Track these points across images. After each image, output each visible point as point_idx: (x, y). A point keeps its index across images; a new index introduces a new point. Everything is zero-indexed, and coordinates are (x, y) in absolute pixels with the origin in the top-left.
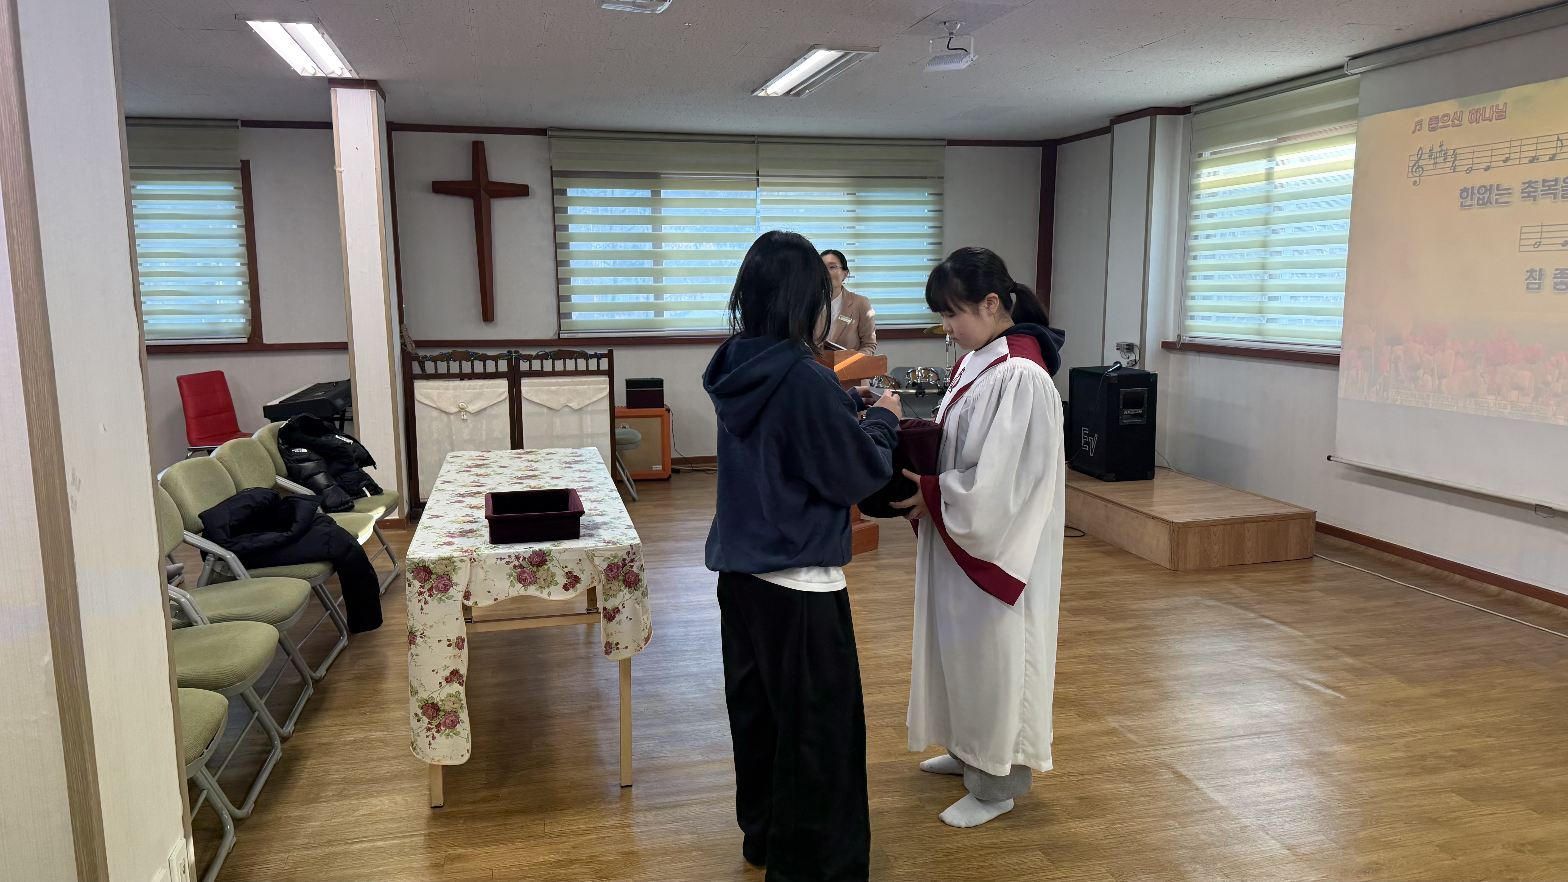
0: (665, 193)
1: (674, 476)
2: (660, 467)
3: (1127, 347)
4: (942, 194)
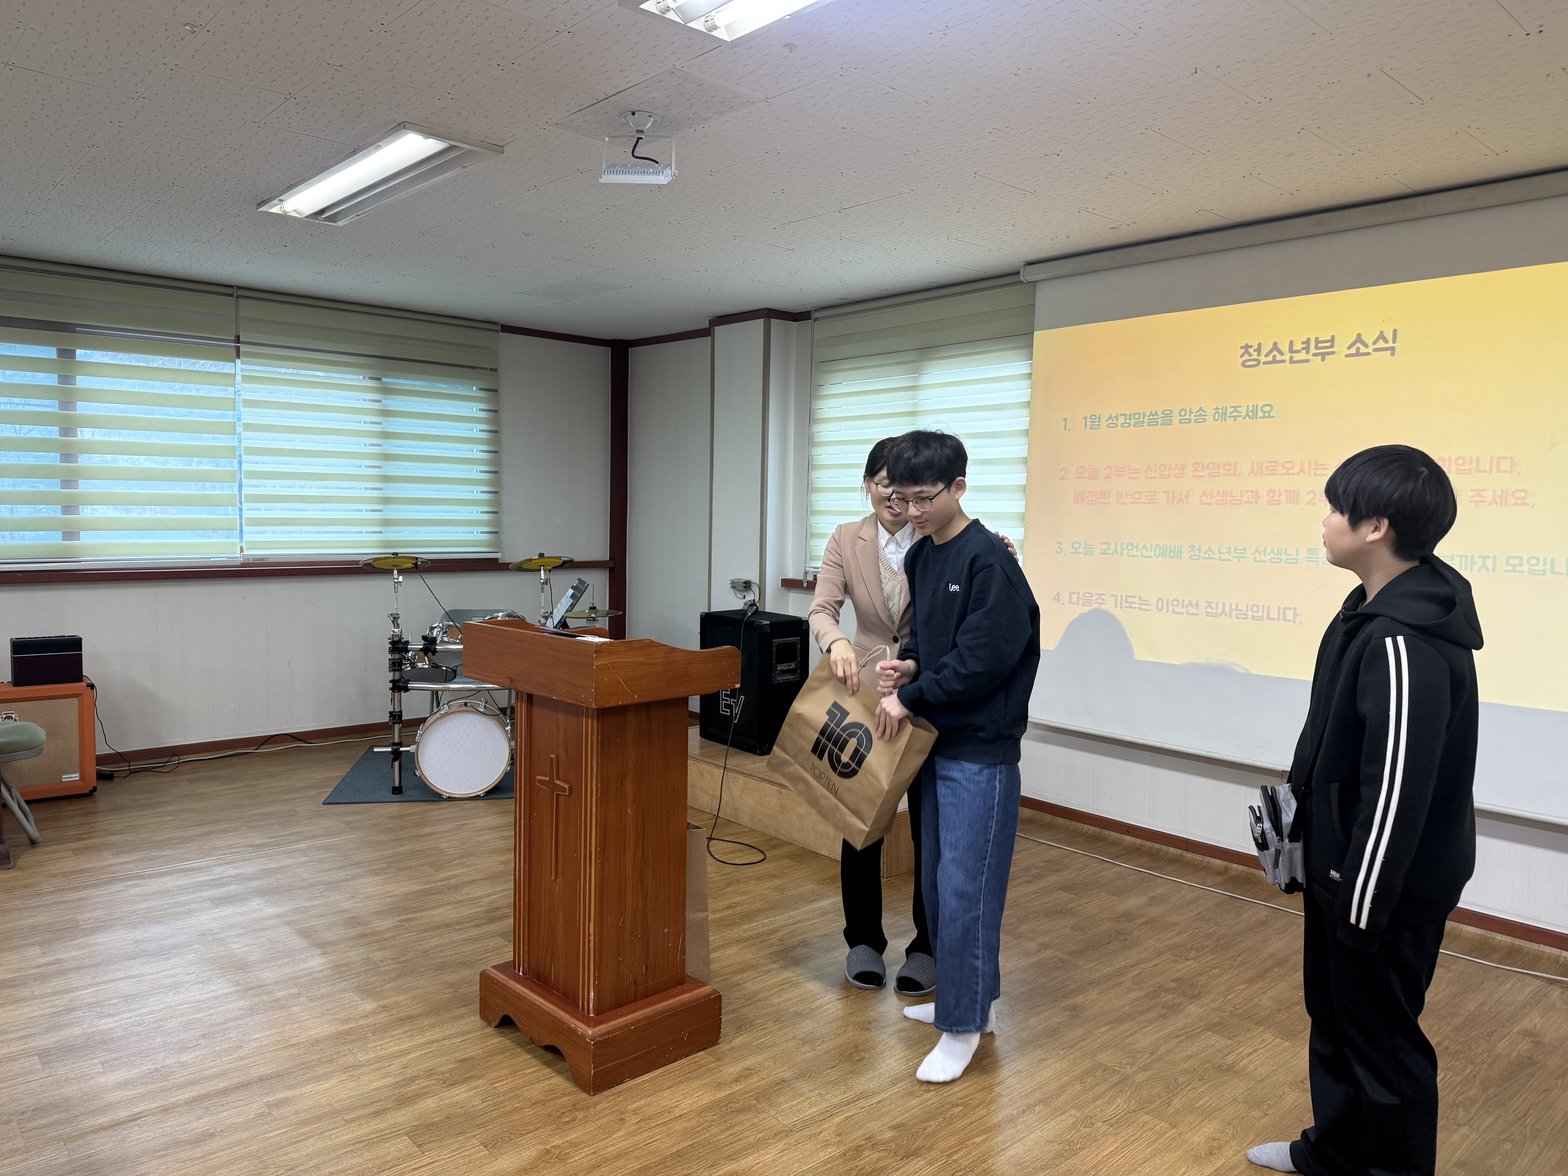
2: (76, 777)
3: (745, 585)
4: (496, 391)
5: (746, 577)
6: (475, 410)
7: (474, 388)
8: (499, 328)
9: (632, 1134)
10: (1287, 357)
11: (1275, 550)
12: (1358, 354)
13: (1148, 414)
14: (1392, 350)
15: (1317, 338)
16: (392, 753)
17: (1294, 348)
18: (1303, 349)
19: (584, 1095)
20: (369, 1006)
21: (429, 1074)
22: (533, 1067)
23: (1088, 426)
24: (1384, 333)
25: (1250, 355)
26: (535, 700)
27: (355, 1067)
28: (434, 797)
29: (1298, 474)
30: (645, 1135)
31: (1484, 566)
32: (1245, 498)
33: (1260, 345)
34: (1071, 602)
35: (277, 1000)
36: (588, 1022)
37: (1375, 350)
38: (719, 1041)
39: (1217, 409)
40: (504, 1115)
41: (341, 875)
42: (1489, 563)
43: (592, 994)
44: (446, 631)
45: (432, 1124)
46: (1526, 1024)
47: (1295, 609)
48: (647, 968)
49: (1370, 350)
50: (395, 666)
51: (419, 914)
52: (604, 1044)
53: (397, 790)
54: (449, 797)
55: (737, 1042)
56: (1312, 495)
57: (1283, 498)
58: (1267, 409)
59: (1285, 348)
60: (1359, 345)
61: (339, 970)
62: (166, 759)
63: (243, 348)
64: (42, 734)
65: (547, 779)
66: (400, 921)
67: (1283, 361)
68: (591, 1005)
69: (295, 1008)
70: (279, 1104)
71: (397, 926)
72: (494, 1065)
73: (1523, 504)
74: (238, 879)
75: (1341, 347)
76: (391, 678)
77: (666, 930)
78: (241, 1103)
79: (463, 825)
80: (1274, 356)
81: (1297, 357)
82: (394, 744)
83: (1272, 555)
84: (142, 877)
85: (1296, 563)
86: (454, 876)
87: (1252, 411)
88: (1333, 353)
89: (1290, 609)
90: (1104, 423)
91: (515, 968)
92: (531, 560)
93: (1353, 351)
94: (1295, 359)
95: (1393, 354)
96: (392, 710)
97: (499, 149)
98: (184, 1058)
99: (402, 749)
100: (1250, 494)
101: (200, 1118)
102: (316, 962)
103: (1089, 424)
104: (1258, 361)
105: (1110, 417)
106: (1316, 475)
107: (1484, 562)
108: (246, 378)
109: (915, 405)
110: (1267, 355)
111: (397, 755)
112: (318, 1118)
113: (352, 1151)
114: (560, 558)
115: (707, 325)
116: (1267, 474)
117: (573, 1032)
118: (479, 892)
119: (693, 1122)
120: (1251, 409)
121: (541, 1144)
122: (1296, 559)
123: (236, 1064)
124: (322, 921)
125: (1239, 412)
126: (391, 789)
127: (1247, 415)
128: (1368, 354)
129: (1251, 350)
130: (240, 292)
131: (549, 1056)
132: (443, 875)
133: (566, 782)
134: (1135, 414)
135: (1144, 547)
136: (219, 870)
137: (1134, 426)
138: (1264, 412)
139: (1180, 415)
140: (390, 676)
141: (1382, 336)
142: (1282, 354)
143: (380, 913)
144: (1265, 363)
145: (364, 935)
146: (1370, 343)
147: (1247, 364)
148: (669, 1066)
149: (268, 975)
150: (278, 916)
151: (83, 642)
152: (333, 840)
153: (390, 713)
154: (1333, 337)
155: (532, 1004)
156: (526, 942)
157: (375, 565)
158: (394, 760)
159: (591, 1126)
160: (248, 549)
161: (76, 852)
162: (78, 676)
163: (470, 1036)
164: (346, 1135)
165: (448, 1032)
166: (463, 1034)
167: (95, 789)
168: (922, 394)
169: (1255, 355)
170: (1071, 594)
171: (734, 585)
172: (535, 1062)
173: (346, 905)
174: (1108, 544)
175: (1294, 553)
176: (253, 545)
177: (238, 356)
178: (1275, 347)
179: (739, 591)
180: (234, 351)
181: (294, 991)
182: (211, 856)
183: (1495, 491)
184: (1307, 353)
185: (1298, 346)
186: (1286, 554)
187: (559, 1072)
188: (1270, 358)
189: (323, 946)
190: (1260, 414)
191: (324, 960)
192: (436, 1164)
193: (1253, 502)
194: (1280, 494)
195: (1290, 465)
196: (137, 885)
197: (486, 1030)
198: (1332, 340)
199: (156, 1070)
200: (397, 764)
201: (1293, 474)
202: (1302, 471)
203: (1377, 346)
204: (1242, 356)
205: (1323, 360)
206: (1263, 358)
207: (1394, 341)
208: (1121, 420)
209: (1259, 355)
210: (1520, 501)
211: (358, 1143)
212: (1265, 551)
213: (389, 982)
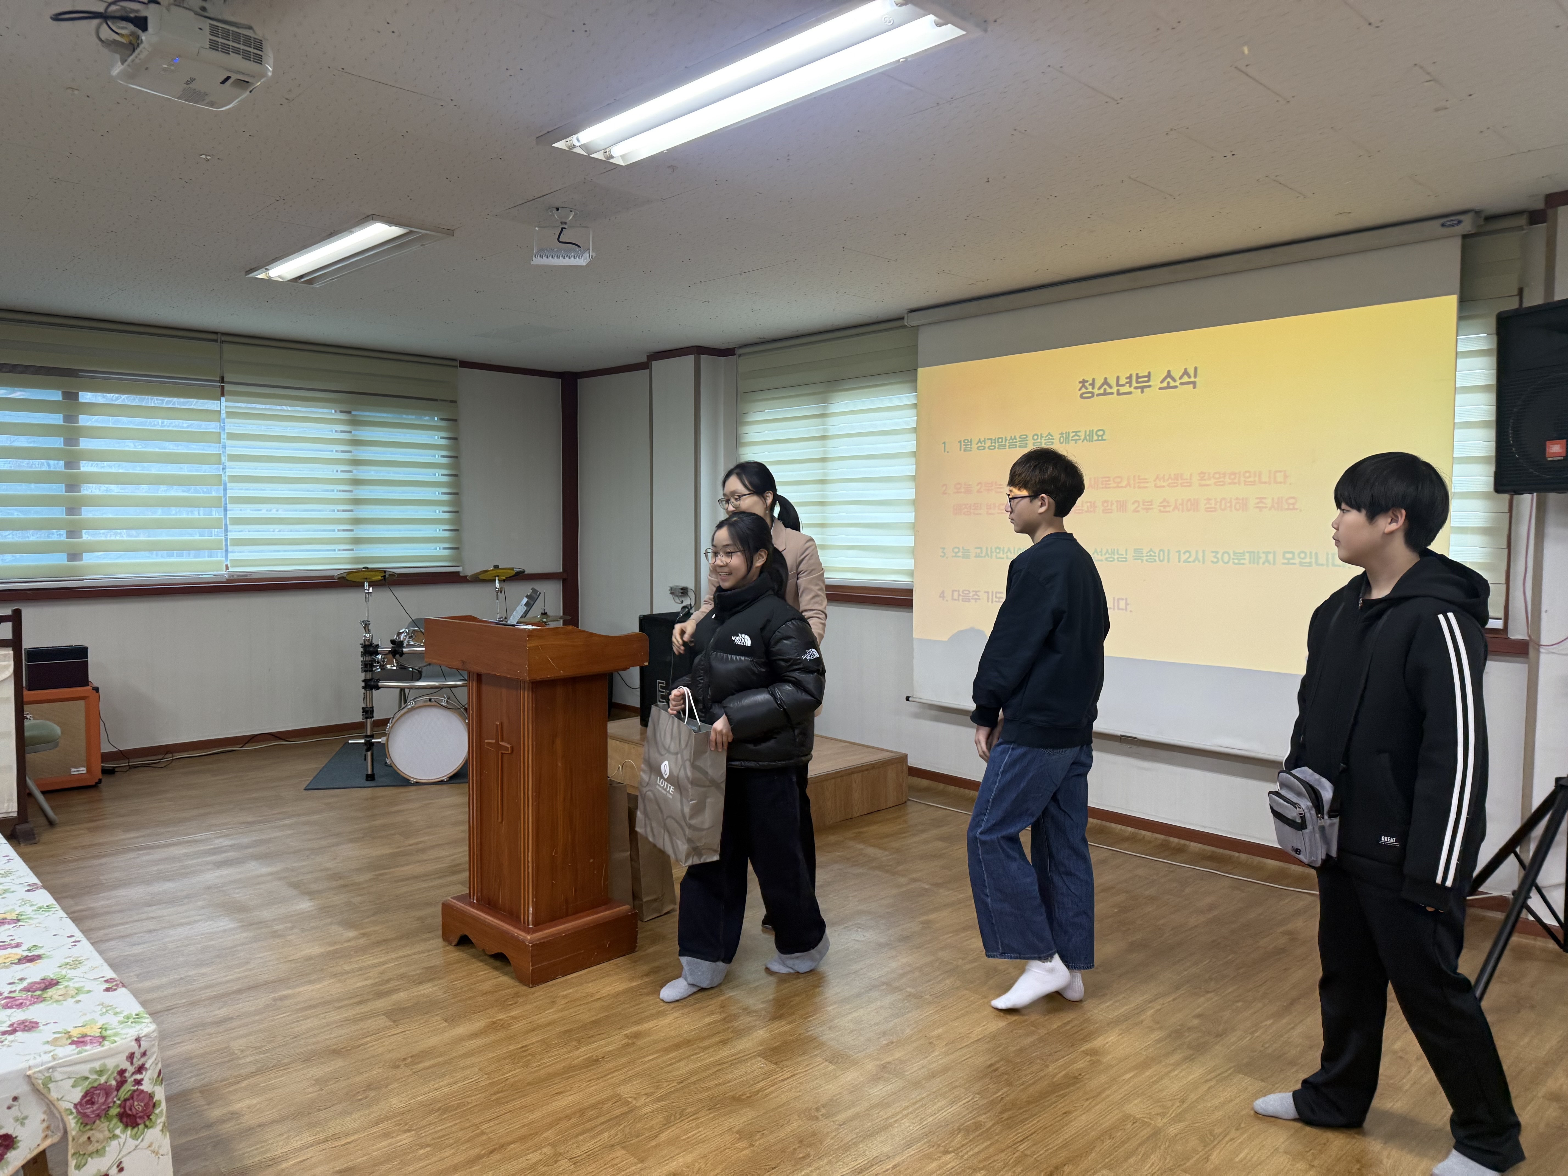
0: (86, 397)
1: (106, 780)
2: (83, 770)
4: (455, 420)
5: (683, 585)
6: (437, 438)
7: (436, 419)
8: (458, 364)
9: (562, 1010)
10: (1114, 390)
11: (1110, 551)
12: (1169, 387)
13: (1008, 438)
14: (1194, 383)
15: (1137, 374)
16: (365, 744)
17: (1121, 383)
18: (1127, 383)
19: (525, 988)
20: (351, 934)
21: (402, 977)
22: (484, 970)
23: (962, 449)
24: (1188, 370)
25: (1087, 389)
26: (484, 678)
27: (342, 974)
28: (404, 782)
29: (1126, 487)
30: (571, 1011)
31: (1267, 561)
32: (1085, 508)
33: (1094, 380)
34: (953, 599)
35: (275, 932)
36: (528, 931)
37: (1182, 384)
38: (637, 949)
39: (1062, 433)
40: (461, 1001)
41: (324, 843)
42: (1271, 557)
43: (531, 909)
44: (412, 635)
45: (404, 1008)
46: (1290, 927)
47: (1126, 599)
48: (576, 891)
49: (1177, 384)
50: (367, 667)
51: (392, 870)
52: (540, 947)
53: (371, 778)
54: (416, 782)
55: (650, 950)
56: (1136, 505)
57: (1114, 507)
58: (1100, 433)
59: (1113, 382)
60: (1169, 380)
61: (325, 910)
62: (161, 757)
63: (227, 387)
64: (58, 730)
65: (494, 741)
66: (375, 875)
67: (1112, 393)
68: (530, 919)
69: (291, 937)
70: (282, 998)
71: (373, 879)
72: (454, 970)
73: (1294, 509)
74: (233, 847)
75: (1155, 382)
76: (363, 678)
77: (591, 860)
78: (252, 998)
79: (430, 804)
80: (1105, 389)
81: (1123, 390)
82: (367, 736)
83: (1107, 555)
84: (152, 848)
85: (1126, 561)
86: (421, 842)
87: (1089, 435)
88: (1149, 386)
89: (1123, 599)
90: (974, 446)
91: (470, 898)
92: (487, 571)
93: (1165, 384)
94: (1121, 392)
95: (1194, 387)
96: (364, 706)
97: (450, 232)
98: (203, 970)
99: (373, 741)
100: (1089, 504)
101: (220, 1008)
102: (305, 905)
103: (963, 447)
104: (1093, 393)
105: (980, 441)
106: (1139, 487)
107: (1267, 557)
108: (230, 414)
109: (825, 430)
110: (1099, 388)
111: (369, 746)
112: (315, 1006)
113: (341, 1025)
114: (512, 569)
115: (645, 359)
116: (1103, 488)
117: (515, 939)
118: (443, 853)
119: (610, 1002)
120: (1088, 433)
121: (489, 1018)
122: (1126, 558)
123: (246, 973)
124: (309, 876)
125: (1079, 436)
126: (365, 776)
127: (1085, 438)
128: (1176, 387)
129: (1087, 384)
130: (223, 338)
131: (498, 963)
132: (411, 841)
133: (509, 743)
134: (999, 438)
135: (1009, 550)
136: (217, 841)
137: (998, 448)
138: (1098, 436)
139: (1034, 439)
140: (363, 676)
141: (1186, 373)
142: (1111, 387)
143: (359, 870)
144: (1098, 395)
145: (345, 886)
146: (1177, 378)
147: (1084, 396)
148: (595, 967)
149: (266, 914)
150: (271, 874)
151: (89, 651)
152: (316, 817)
153: (363, 708)
154: (1149, 373)
155: (483, 923)
156: (479, 875)
157: (348, 578)
158: (367, 750)
159: (529, 1007)
160: (233, 566)
161: (90, 830)
162: (84, 680)
163: (435, 952)
164: (336, 1016)
165: (416, 950)
166: (429, 951)
167: (100, 781)
168: (831, 421)
169: (1090, 389)
170: (953, 591)
171: (673, 592)
172: (486, 967)
173: (329, 865)
174: (981, 548)
175: (1124, 553)
176: (236, 563)
177: (223, 395)
178: (1106, 382)
179: (677, 596)
180: (219, 390)
181: (289, 925)
182: (209, 831)
183: (1273, 499)
184: (1130, 386)
185: (1123, 381)
186: (1118, 554)
187: (506, 974)
188: (1102, 391)
189: (311, 894)
190: (1095, 438)
191: (312, 904)
192: (407, 1032)
193: (1091, 511)
194: (1112, 504)
195: (1119, 480)
196: (148, 854)
197: (447, 948)
198: (1149, 376)
199: (181, 979)
200: (369, 753)
201: (1122, 487)
202: (1128, 484)
203: (1183, 380)
204: (1080, 389)
205: (1142, 392)
206: (1096, 391)
207: (1195, 376)
208: (988, 443)
209: (1093, 388)
210: (1291, 507)
211: (346, 1020)
212: (1101, 552)
213: (368, 917)
